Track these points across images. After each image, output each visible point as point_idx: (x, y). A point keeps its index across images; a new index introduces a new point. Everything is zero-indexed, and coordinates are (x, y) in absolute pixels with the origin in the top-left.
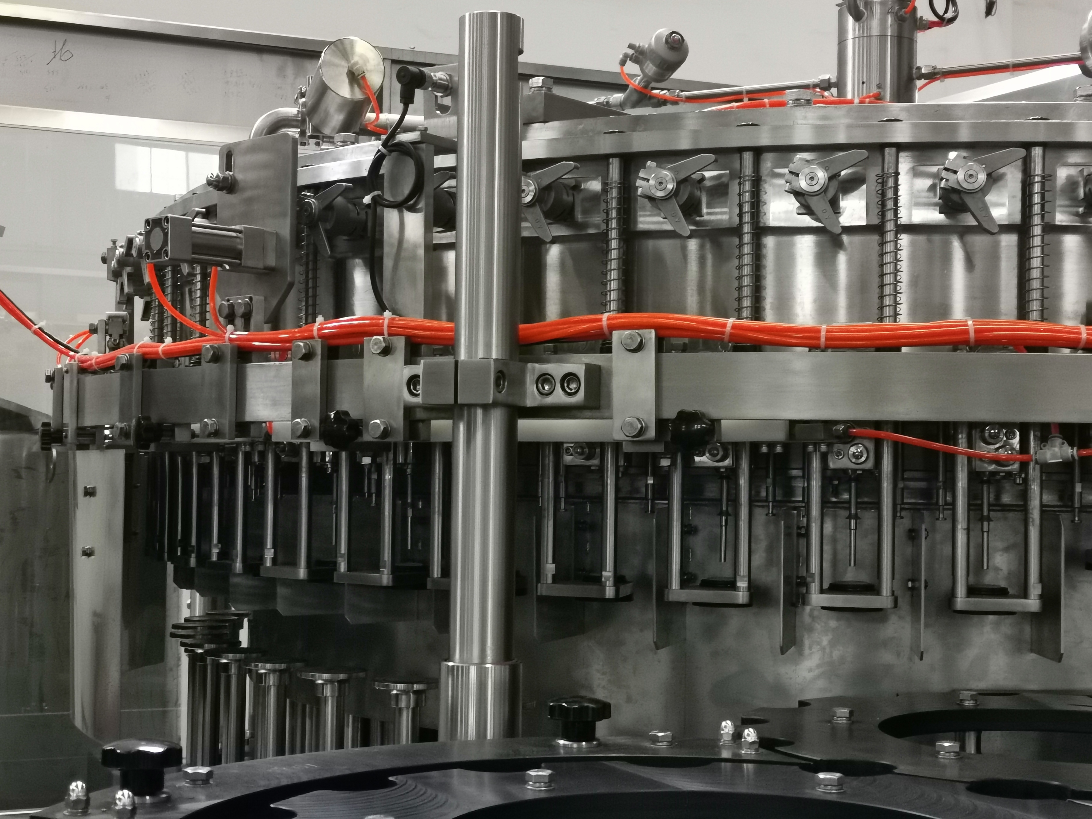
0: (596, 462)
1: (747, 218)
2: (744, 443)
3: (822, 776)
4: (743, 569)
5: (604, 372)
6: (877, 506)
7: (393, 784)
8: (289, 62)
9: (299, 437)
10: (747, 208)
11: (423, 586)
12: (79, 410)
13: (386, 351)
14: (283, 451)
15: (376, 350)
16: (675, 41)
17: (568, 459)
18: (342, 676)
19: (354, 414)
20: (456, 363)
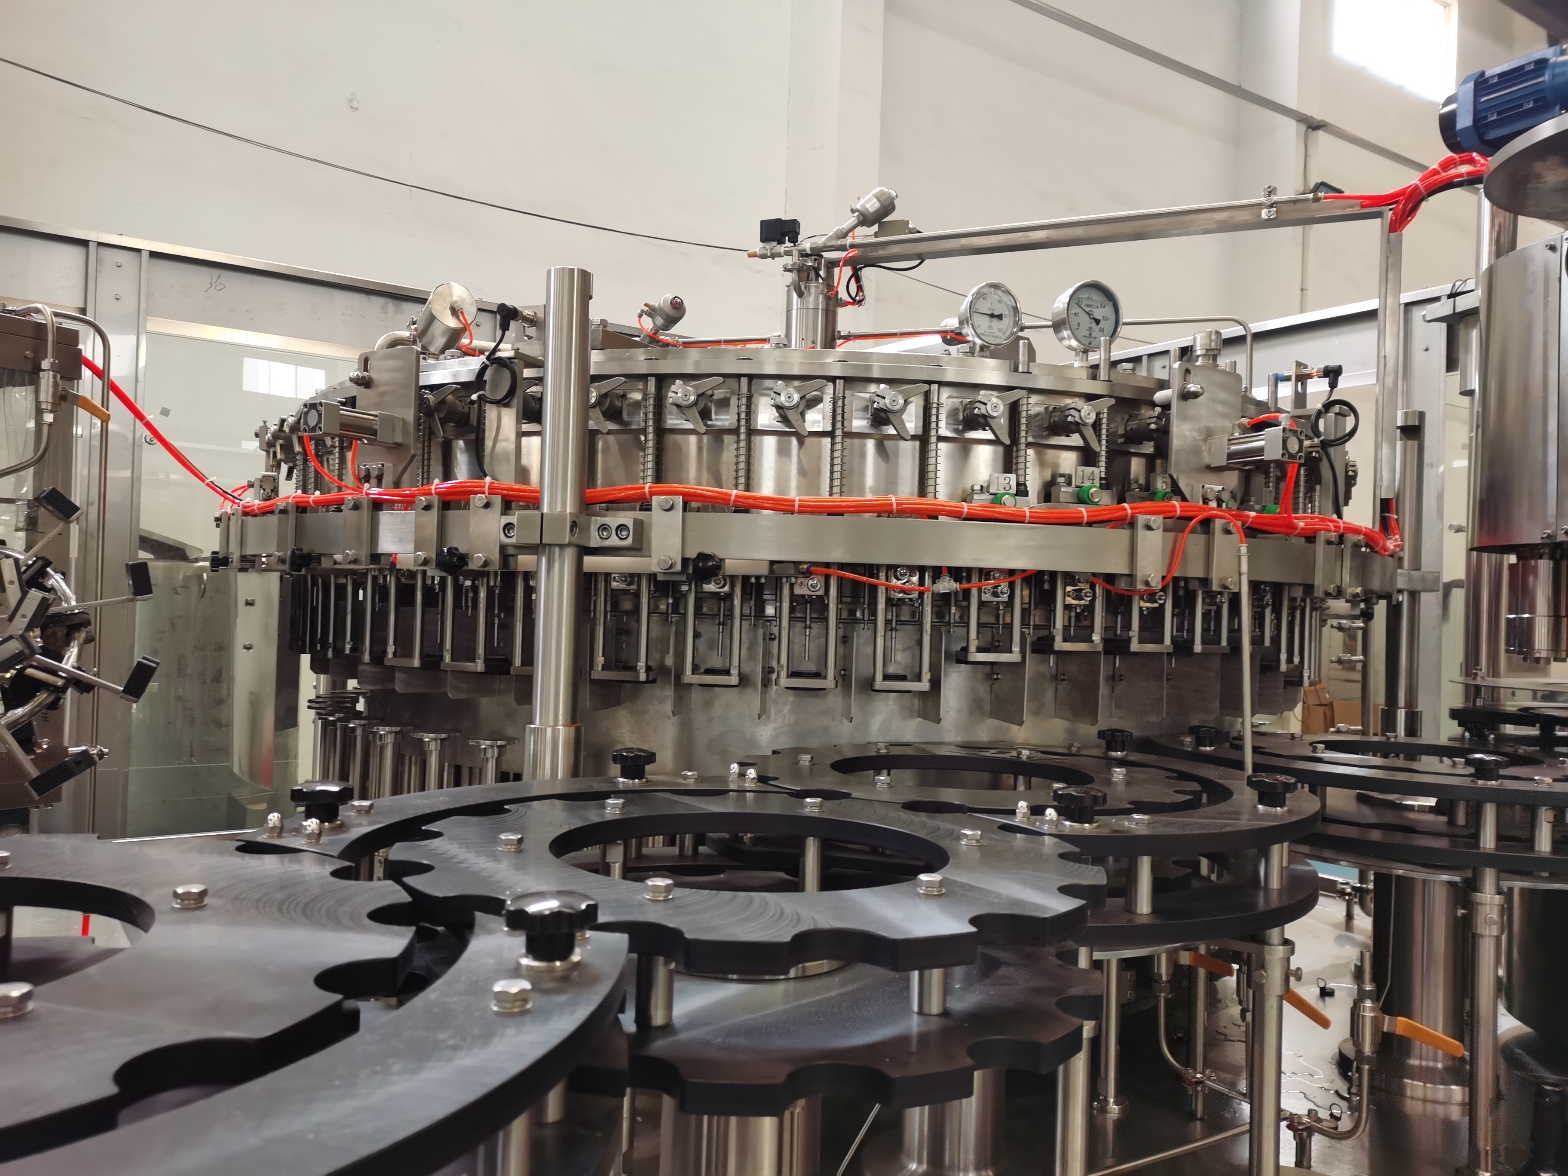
0: (634, 587)
1: (743, 422)
2: (738, 576)
3: (808, 800)
4: (735, 662)
5: (645, 524)
6: (826, 619)
7: (509, 811)
8: (390, 304)
9: (421, 565)
10: (743, 415)
11: (508, 672)
12: (242, 543)
13: (487, 505)
14: (403, 575)
15: (480, 504)
16: (677, 303)
17: (614, 584)
18: (443, 736)
19: (462, 550)
20: (542, 515)
